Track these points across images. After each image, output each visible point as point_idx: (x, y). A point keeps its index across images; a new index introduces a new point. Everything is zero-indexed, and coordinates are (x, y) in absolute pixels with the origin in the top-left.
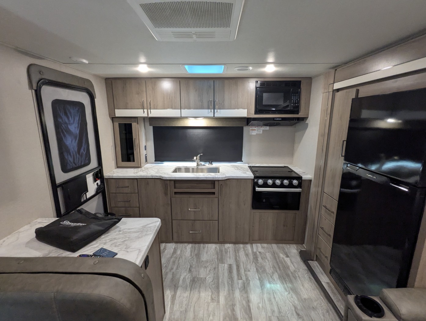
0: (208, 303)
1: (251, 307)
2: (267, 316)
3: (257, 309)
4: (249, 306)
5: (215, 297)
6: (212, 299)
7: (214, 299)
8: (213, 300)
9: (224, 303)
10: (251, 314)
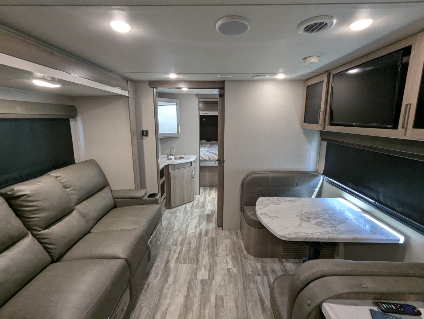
0: (226, 295)
1: (186, 292)
2: (175, 285)
3: (182, 290)
4: (188, 292)
5: (220, 301)
6: (222, 299)
7: (220, 299)
8: (221, 297)
9: (211, 295)
10: (188, 286)
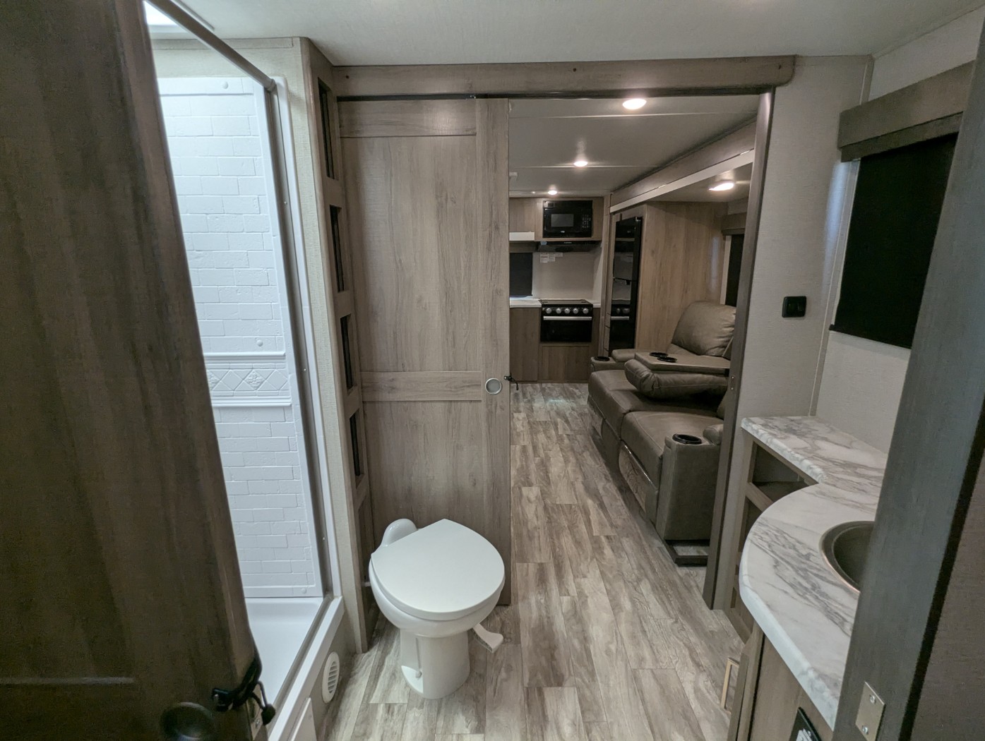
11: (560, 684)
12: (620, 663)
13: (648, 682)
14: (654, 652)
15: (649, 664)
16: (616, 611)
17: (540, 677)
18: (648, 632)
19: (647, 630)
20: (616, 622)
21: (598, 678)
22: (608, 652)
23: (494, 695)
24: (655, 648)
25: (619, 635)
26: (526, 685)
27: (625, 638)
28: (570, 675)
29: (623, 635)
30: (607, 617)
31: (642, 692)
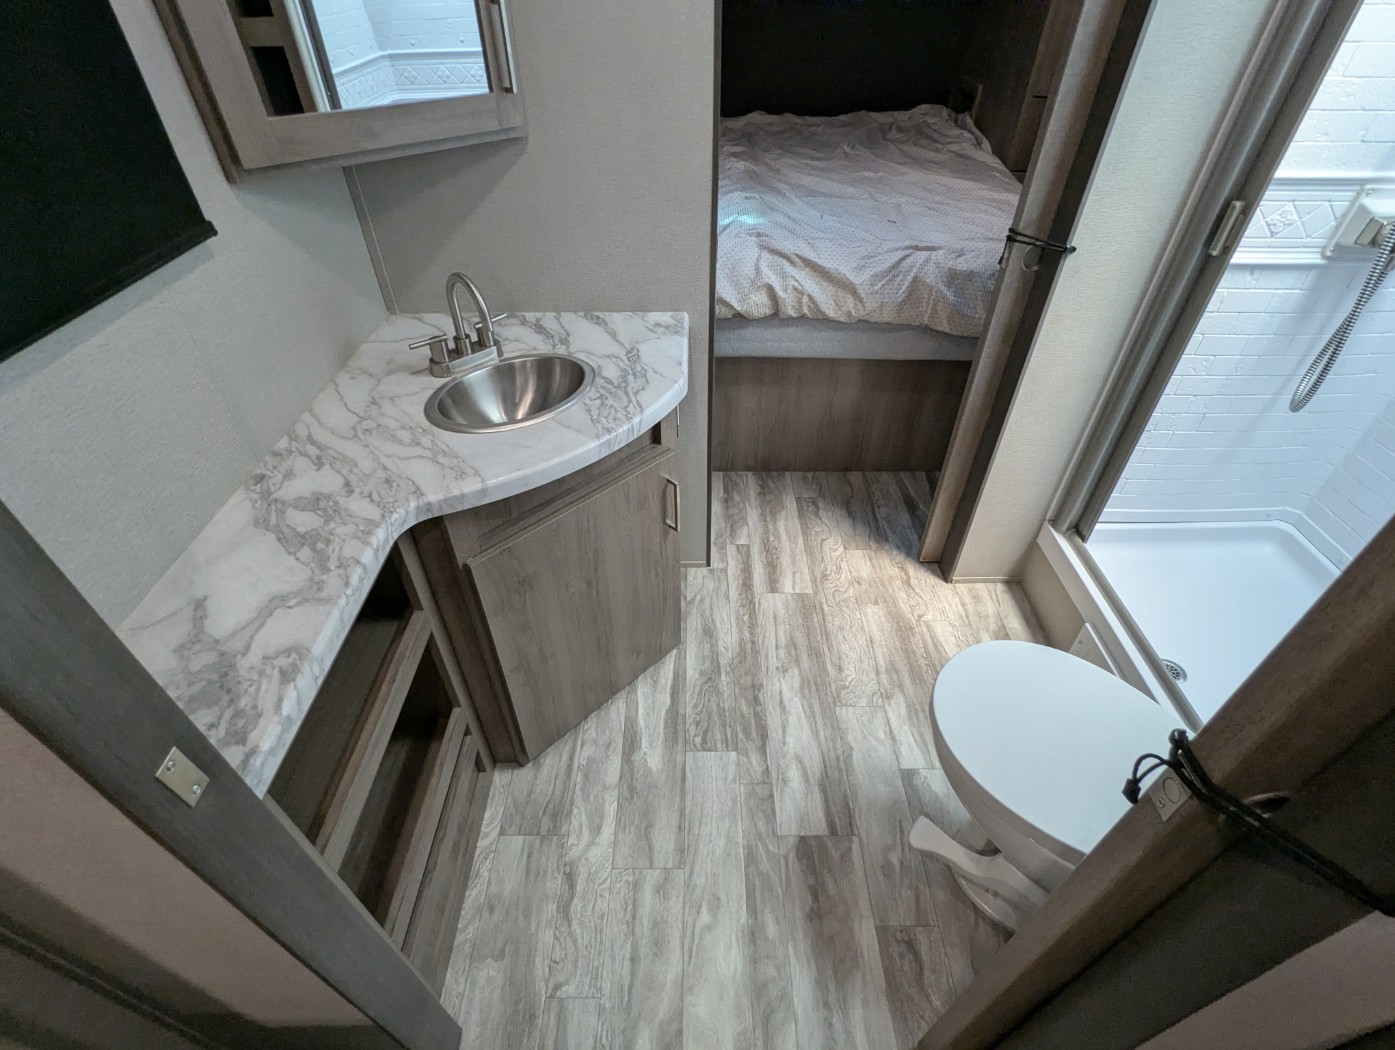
11: (803, 840)
12: (699, 880)
13: (664, 843)
14: (634, 905)
15: (652, 877)
16: (674, 1027)
17: (835, 855)
18: (628, 956)
19: (627, 963)
20: (683, 988)
21: (741, 850)
22: (715, 906)
23: (900, 822)
24: (629, 917)
25: (686, 947)
26: (855, 838)
27: (675, 942)
28: (786, 858)
29: (678, 951)
30: (700, 1006)
31: (680, 828)
